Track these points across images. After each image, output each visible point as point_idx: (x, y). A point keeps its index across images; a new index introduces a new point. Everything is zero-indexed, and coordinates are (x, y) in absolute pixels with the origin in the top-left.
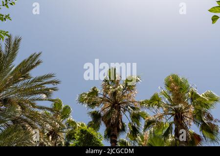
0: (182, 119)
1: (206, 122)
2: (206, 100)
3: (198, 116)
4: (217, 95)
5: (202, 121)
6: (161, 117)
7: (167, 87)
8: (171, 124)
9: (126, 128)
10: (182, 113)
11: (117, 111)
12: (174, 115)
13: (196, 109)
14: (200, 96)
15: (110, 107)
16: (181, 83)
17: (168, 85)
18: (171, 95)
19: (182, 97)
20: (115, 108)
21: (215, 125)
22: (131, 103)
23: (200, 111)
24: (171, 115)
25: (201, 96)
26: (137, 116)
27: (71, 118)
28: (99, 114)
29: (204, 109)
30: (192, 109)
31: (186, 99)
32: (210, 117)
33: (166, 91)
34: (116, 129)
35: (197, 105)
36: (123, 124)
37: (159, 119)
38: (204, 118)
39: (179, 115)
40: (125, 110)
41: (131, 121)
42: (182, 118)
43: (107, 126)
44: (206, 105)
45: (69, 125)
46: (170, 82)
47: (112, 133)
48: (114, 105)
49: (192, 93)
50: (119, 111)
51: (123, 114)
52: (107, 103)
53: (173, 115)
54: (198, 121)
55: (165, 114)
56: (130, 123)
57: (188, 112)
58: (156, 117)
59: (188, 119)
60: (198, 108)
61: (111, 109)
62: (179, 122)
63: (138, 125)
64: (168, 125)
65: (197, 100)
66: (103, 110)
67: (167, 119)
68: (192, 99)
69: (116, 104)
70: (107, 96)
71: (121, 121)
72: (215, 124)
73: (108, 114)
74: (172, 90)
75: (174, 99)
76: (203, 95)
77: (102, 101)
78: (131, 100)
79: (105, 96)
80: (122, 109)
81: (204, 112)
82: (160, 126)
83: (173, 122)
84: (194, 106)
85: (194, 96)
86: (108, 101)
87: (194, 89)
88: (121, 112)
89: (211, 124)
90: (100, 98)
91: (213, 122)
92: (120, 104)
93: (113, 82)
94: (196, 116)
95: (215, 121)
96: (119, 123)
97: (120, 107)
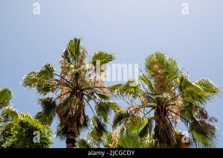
0: (165, 114)
1: (197, 120)
2: (199, 90)
3: (188, 111)
4: (215, 85)
5: (193, 118)
6: (137, 110)
7: (148, 70)
8: (150, 121)
9: (88, 123)
10: (166, 106)
11: (78, 100)
12: (155, 107)
13: (185, 102)
14: (192, 85)
15: (69, 94)
16: (167, 65)
17: (150, 66)
18: (152, 81)
19: (167, 84)
20: (76, 96)
21: (210, 126)
23: (191, 104)
24: (151, 108)
25: (194, 84)
26: (105, 107)
27: (11, 107)
28: (54, 102)
29: (197, 103)
30: (180, 102)
31: (173, 88)
32: (203, 114)
33: (147, 75)
34: (76, 123)
36: (85, 117)
37: (135, 112)
38: (195, 114)
39: (162, 108)
40: (90, 98)
41: (96, 115)
42: (165, 113)
43: (62, 121)
44: (200, 98)
45: (7, 116)
46: (153, 63)
47: (69, 130)
49: (182, 79)
50: (81, 99)
52: (66, 88)
53: (153, 107)
54: (187, 118)
55: (143, 106)
56: (95, 117)
57: (175, 105)
58: (131, 109)
59: (174, 115)
60: (187, 101)
61: (71, 96)
62: (161, 118)
64: (146, 122)
65: (188, 89)
66: (59, 97)
67: (146, 113)
68: (181, 88)
69: (78, 89)
70: (66, 78)
71: (84, 114)
72: (211, 123)
73: (66, 103)
74: (155, 74)
75: (156, 86)
76: (196, 83)
77: (58, 84)
79: (62, 78)
81: (197, 107)
82: (135, 121)
83: (152, 118)
84: (183, 97)
85: (184, 84)
86: (67, 86)
87: (185, 74)
88: (84, 100)
89: (205, 123)
90: (56, 80)
91: (207, 121)
92: (83, 89)
93: (75, 59)
94: (184, 111)
95: (210, 120)
96: (80, 116)
97: (83, 94)
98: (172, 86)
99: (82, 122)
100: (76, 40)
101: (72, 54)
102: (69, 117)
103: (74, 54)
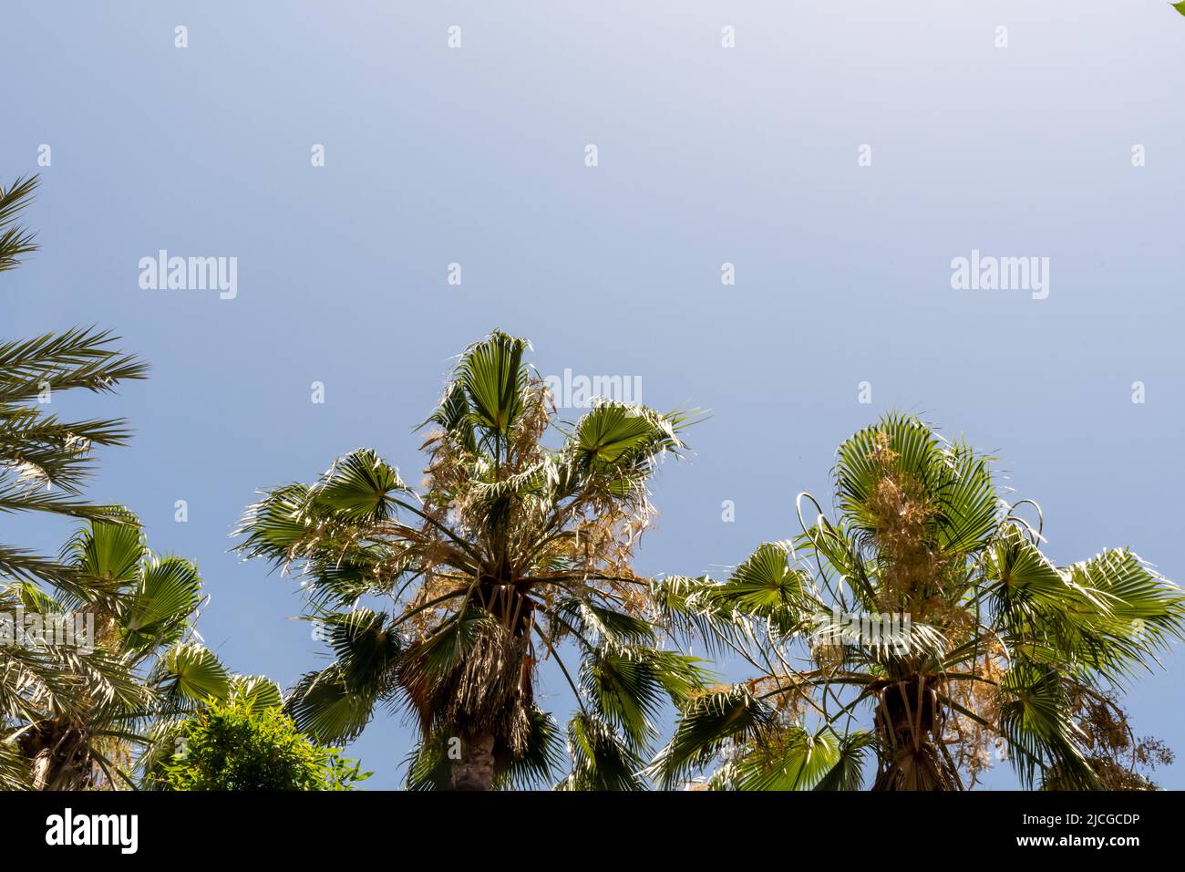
0: (928, 723)
1: (1079, 751)
2: (1093, 612)
3: (1036, 709)
5: (1057, 745)
6: (792, 692)
7: (849, 500)
9: (551, 748)
10: (932, 682)
12: (878, 686)
13: (1023, 663)
14: (1058, 582)
15: (461, 600)
16: (947, 481)
17: (858, 488)
18: (869, 555)
19: (939, 574)
20: (497, 612)
21: (1135, 781)
22: (606, 588)
23: (1051, 678)
24: (859, 690)
25: (1067, 578)
26: (629, 675)
27: (195, 641)
29: (1077, 668)
30: (999, 663)
31: (969, 594)
32: (1108, 727)
33: (845, 525)
34: (489, 745)
35: (1036, 637)
37: (782, 705)
38: (1073, 724)
39: (912, 689)
40: (559, 628)
41: (591, 706)
42: (929, 715)
43: (425, 724)
44: (1095, 645)
46: (875, 470)
48: (487, 585)
49: (1012, 554)
50: (520, 628)
51: (540, 651)
52: (447, 570)
53: (871, 686)
54: (1031, 745)
55: (821, 677)
56: (584, 720)
57: (974, 676)
58: (763, 689)
59: (967, 725)
60: (1036, 659)
61: (470, 613)
62: (906, 737)
63: (632, 734)
64: (832, 756)
65: (1038, 601)
66: (414, 613)
68: (1006, 597)
69: (506, 579)
70: (451, 520)
71: (528, 701)
72: (1141, 771)
73: (444, 641)
74: (884, 524)
75: (886, 580)
76: (1079, 576)
77: (413, 551)
78: (602, 566)
79: (434, 521)
80: (537, 616)
81: (1078, 690)
83: (865, 740)
84: (1015, 639)
85: (1022, 579)
86: (455, 560)
87: (1028, 531)
88: (535, 637)
89: (1115, 769)
90: (404, 531)
91: (1124, 760)
92: (531, 582)
93: (495, 431)
94: (1018, 707)
95: (1141, 756)
96: (509, 708)
97: (528, 606)
98: (967, 587)
99: (517, 742)
100: (501, 341)
101: (482, 410)
102: (461, 711)
103: (493, 409)
